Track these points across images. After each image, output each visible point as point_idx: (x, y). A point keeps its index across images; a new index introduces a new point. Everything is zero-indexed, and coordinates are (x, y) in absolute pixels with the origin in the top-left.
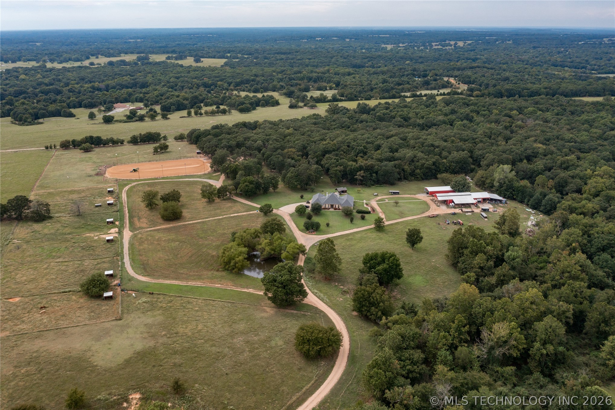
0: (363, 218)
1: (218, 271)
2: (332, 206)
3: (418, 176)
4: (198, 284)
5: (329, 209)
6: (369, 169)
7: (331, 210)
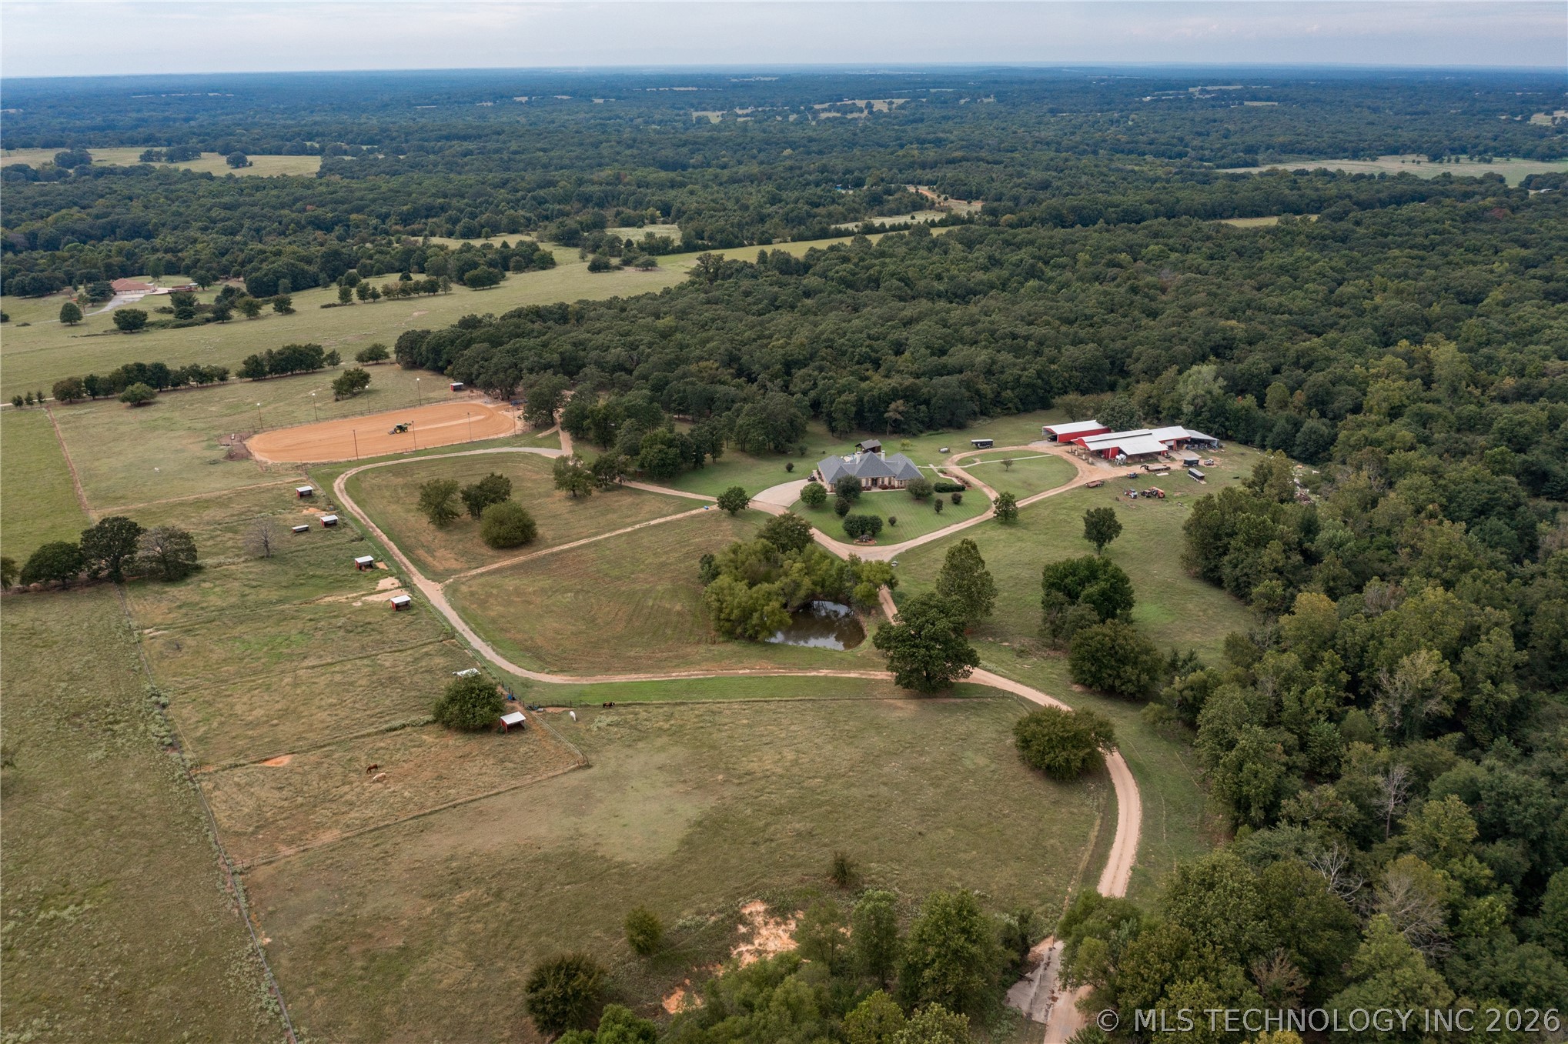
0: (957, 501)
1: (714, 643)
2: (875, 481)
3: (1010, 405)
4: (695, 674)
5: (869, 489)
6: (908, 395)
7: (875, 490)
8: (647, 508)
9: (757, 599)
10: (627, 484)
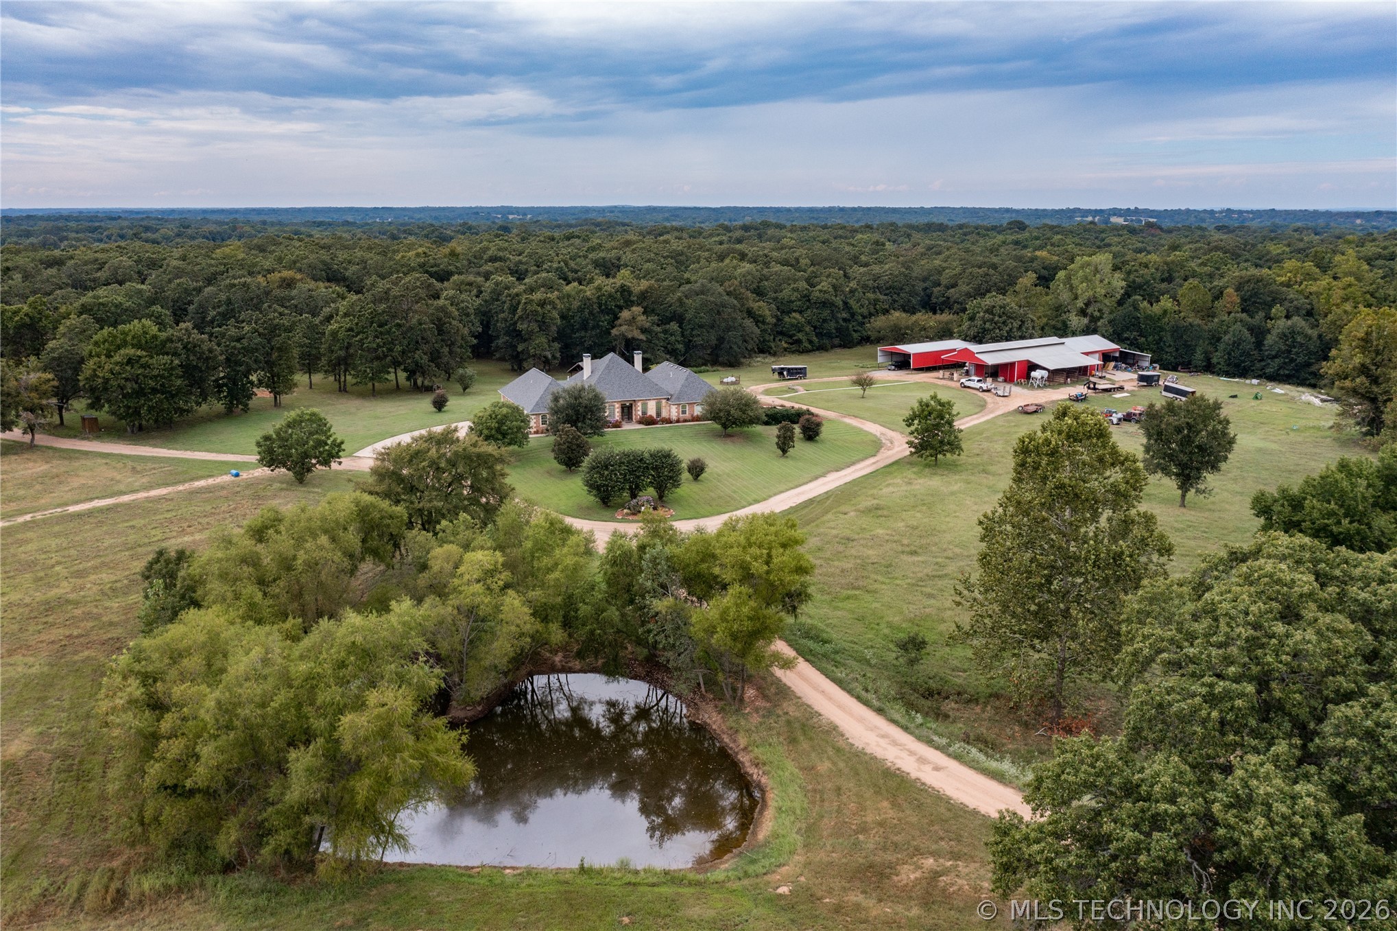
0: (812, 435)
2: (627, 410)
3: (800, 336)
5: (616, 425)
7: (627, 426)
8: (76, 482)
9: (312, 682)
10: (41, 439)
